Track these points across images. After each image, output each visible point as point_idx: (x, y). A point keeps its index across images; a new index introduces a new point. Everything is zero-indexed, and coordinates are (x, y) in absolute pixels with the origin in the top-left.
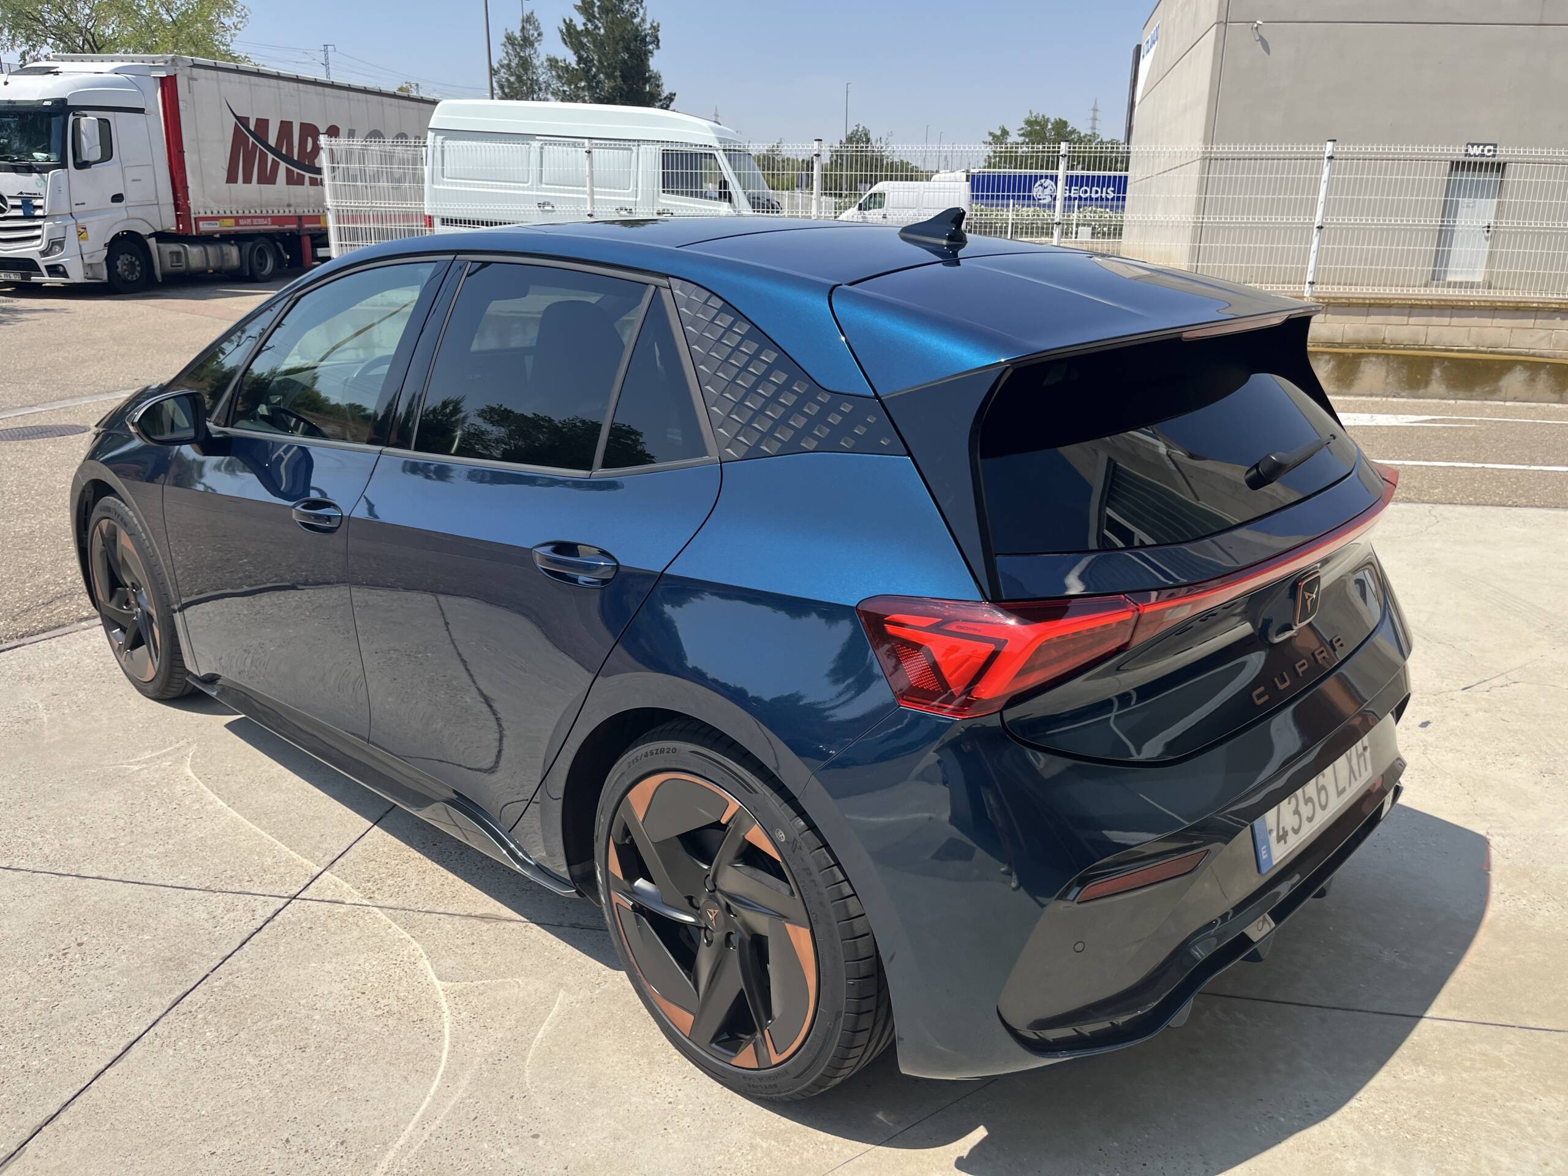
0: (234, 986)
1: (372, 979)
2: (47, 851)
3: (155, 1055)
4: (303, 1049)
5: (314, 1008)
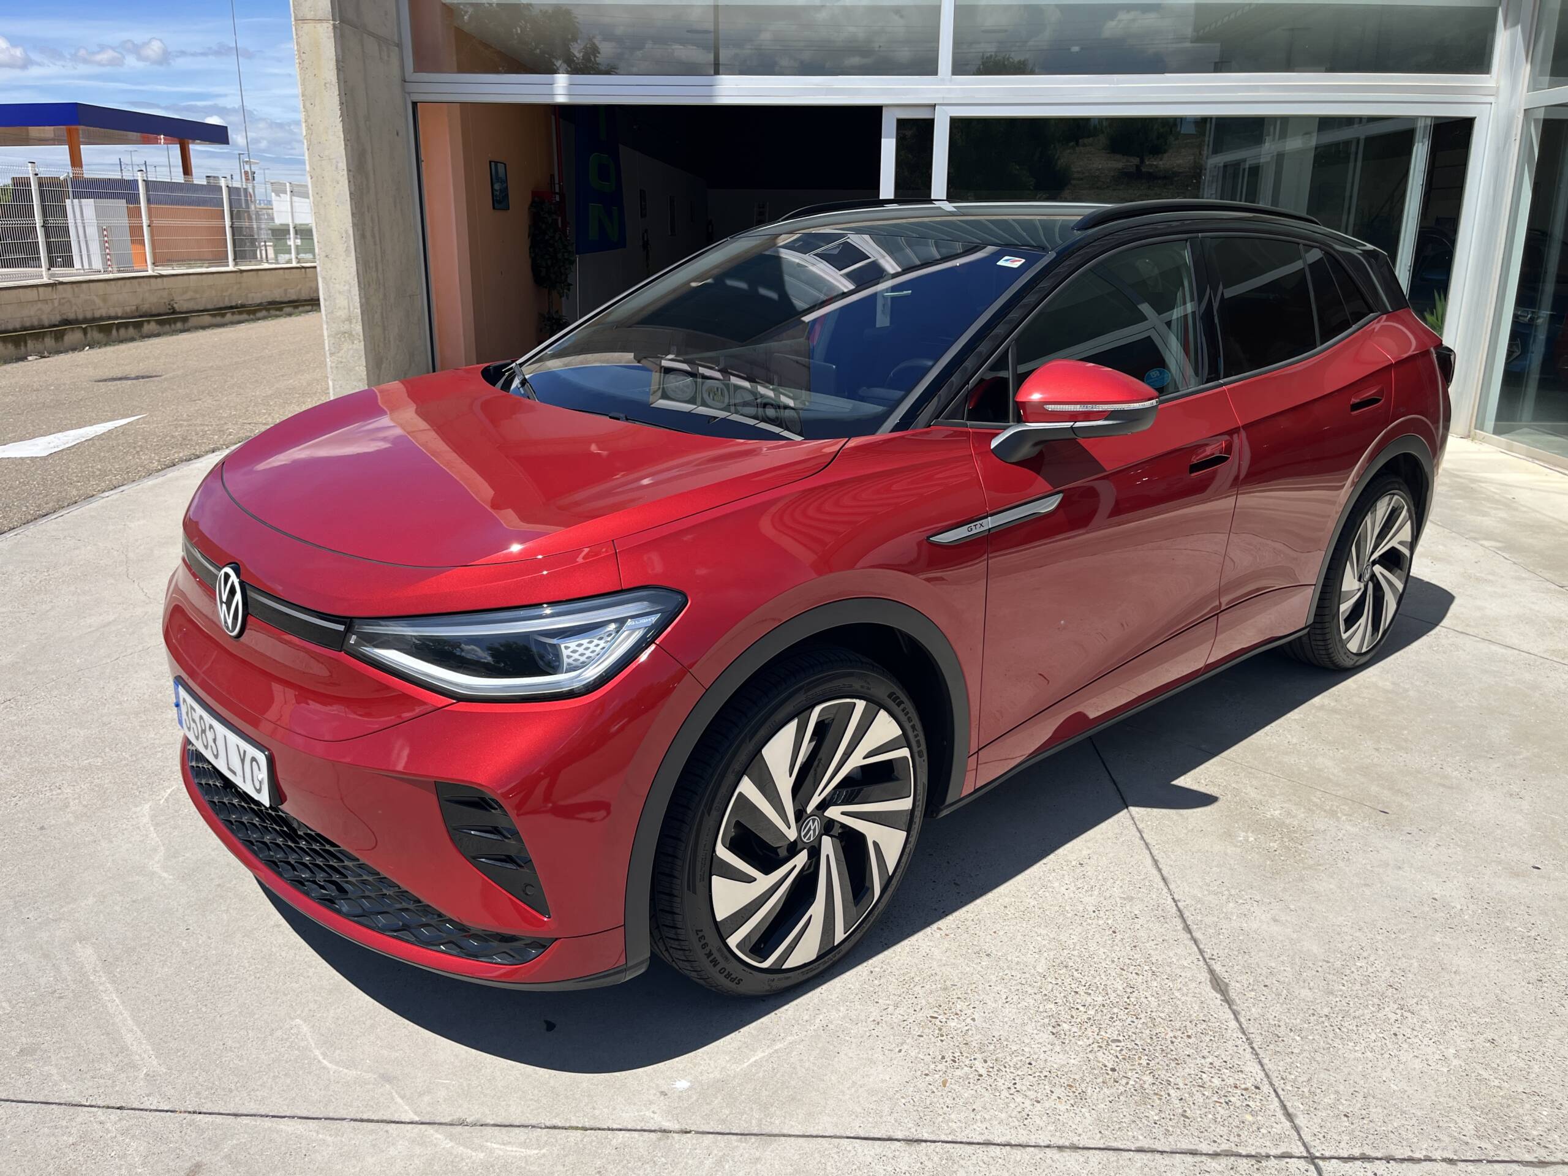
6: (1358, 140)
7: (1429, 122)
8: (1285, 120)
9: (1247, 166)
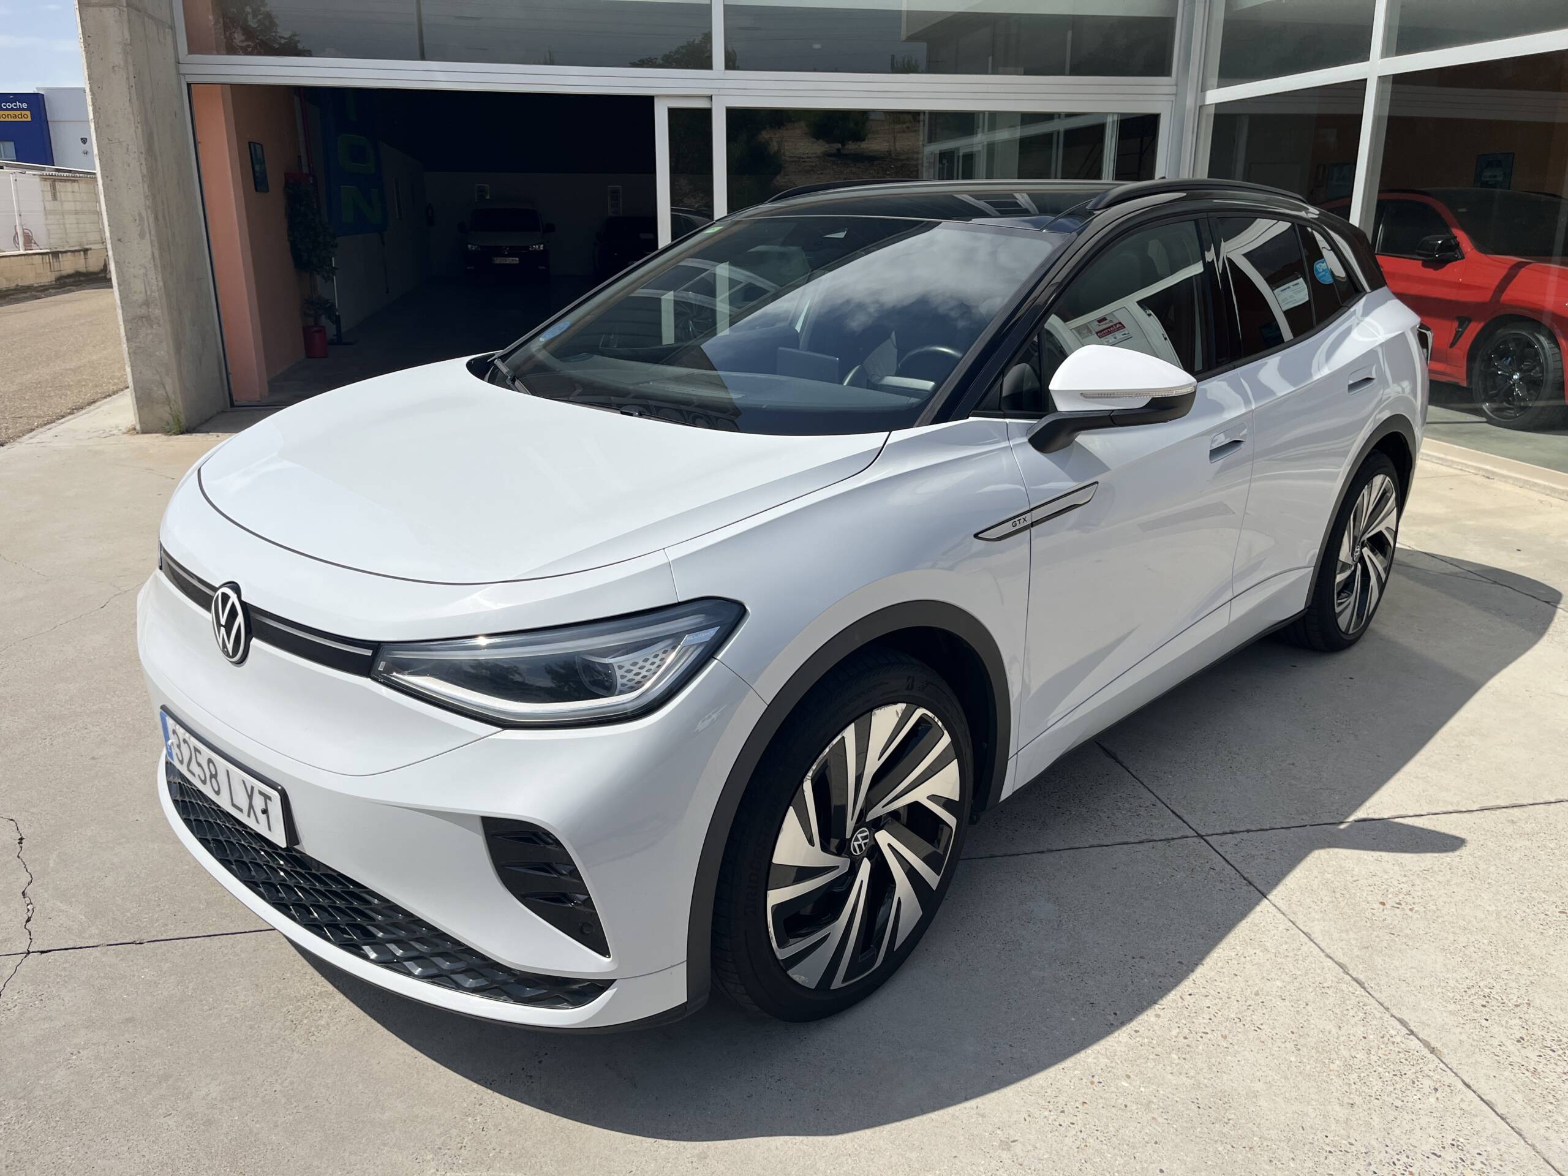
6: (1058, 133)
7: (1116, 118)
8: (993, 115)
9: (961, 154)
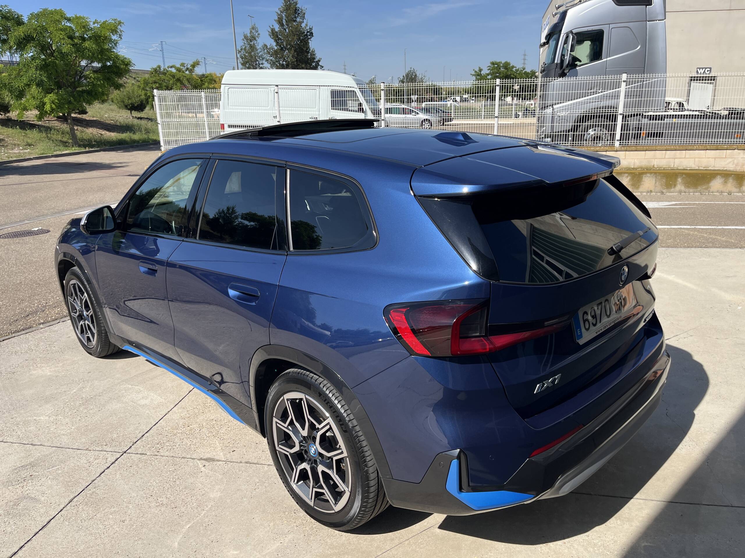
0: (96, 493)
1: (155, 489)
2: (19, 433)
3: (60, 525)
4: (123, 521)
5: (130, 503)
